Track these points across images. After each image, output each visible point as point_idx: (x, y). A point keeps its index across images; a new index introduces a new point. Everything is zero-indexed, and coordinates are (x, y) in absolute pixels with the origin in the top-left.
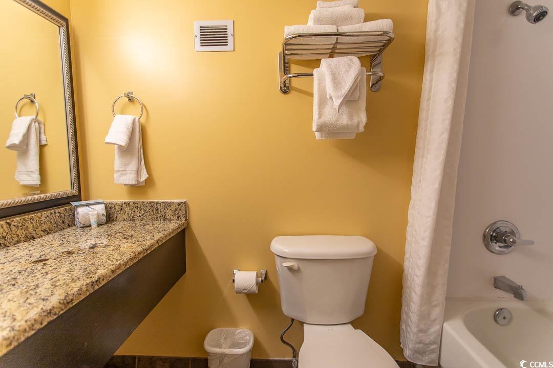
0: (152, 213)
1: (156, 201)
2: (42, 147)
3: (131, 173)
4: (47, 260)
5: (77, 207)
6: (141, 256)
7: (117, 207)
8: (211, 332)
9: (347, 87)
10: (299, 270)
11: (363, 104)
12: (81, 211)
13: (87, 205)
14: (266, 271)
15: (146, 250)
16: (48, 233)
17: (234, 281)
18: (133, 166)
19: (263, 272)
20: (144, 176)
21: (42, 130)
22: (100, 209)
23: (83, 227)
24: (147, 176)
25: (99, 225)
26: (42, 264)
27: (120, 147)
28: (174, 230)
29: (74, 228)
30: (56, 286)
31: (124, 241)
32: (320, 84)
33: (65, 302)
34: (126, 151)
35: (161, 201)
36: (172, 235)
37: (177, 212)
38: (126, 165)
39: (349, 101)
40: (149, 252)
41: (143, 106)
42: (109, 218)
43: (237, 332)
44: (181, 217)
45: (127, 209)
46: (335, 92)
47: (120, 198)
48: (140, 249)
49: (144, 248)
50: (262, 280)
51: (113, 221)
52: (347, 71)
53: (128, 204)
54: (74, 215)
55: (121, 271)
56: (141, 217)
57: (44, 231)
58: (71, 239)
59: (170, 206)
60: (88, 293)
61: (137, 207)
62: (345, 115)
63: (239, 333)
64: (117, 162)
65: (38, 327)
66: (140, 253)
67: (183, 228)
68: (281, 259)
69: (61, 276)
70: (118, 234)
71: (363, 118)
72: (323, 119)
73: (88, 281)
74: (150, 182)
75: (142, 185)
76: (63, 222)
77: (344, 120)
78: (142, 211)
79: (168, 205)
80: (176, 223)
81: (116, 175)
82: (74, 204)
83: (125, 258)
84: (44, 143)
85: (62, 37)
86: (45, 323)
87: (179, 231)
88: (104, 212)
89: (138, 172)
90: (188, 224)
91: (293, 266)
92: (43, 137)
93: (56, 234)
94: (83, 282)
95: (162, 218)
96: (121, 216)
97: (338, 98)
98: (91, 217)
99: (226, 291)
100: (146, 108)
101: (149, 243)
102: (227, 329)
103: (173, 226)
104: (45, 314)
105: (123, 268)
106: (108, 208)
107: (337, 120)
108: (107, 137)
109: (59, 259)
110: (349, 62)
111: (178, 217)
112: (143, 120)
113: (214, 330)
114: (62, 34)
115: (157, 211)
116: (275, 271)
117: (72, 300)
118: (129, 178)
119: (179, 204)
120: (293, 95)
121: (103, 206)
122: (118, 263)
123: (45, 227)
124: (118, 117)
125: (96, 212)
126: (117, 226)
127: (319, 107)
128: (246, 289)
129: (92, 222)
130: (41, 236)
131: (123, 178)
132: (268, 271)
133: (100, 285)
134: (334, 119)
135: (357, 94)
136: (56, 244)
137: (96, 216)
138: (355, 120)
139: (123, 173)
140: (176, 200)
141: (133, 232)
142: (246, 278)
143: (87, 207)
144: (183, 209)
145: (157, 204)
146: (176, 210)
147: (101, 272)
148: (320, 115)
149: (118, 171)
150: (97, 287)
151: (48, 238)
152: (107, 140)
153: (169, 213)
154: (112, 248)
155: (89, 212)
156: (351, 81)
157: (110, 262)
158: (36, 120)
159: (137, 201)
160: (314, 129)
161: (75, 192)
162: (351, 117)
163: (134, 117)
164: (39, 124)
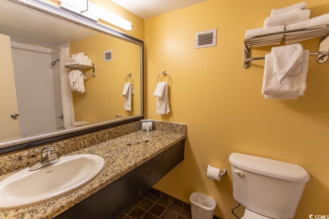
0: (170, 128)
1: (173, 123)
2: (132, 95)
3: (163, 109)
4: (131, 145)
5: (143, 122)
6: (163, 150)
7: (157, 123)
8: (194, 193)
9: (290, 67)
10: (244, 176)
11: (304, 77)
12: (144, 124)
13: (146, 122)
14: (227, 171)
15: (165, 148)
16: (133, 132)
17: (207, 171)
18: (164, 106)
19: (225, 170)
20: (168, 111)
21: (133, 88)
22: (150, 124)
23: (144, 131)
24: (170, 111)
25: (150, 131)
26: (130, 146)
27: (159, 97)
28: (179, 139)
29: (141, 131)
30: (133, 158)
31: (158, 141)
32: (268, 64)
33: (135, 165)
34: (162, 99)
35: (175, 123)
36: (177, 142)
37: (181, 130)
38: (161, 105)
39: (291, 75)
40: (166, 149)
41: (170, 77)
42: (154, 128)
43: (207, 198)
44: (183, 132)
45: (161, 125)
46: (279, 70)
47: (159, 120)
48: (162, 147)
49: (164, 147)
50: (223, 175)
51: (155, 129)
52: (290, 56)
53: (161, 123)
54: (141, 125)
55: (154, 156)
56: (166, 130)
57: (131, 131)
58: (140, 136)
59: (179, 126)
60: (142, 163)
61: (165, 125)
62: (287, 84)
63: (208, 199)
64: (158, 103)
65: (127, 172)
66: (162, 149)
67: (184, 138)
68: (234, 167)
69: (135, 153)
70: (156, 137)
71: (302, 86)
72: (269, 87)
73: (143, 158)
74: (170, 113)
75: (168, 114)
76: (138, 128)
77: (286, 87)
78: (167, 127)
79: (178, 126)
80: (180, 135)
81: (157, 110)
82: (142, 121)
83: (156, 150)
84: (133, 93)
85: (141, 50)
86: (129, 171)
87: (181, 139)
88: (152, 125)
89: (166, 109)
90: (186, 136)
91: (240, 173)
92: (133, 91)
93: (135, 132)
94: (141, 158)
95: (174, 131)
96: (158, 128)
97: (280, 74)
98: (147, 127)
99: (203, 175)
100: (171, 78)
101: (167, 144)
102: (202, 194)
103: (179, 137)
104: (129, 168)
105: (155, 155)
106: (154, 123)
107: (280, 88)
108: (155, 93)
109: (135, 145)
110: (293, 49)
111: (182, 132)
112: (169, 84)
113: (195, 193)
114: (141, 49)
115: (173, 128)
116: (231, 172)
117: (137, 164)
118: (162, 112)
119: (183, 126)
120: (252, 68)
121: (151, 123)
122: (153, 152)
123: (132, 129)
124: (160, 83)
125: (149, 125)
126: (156, 133)
127: (266, 80)
128: (213, 177)
129: (147, 129)
130: (130, 133)
131: (159, 111)
132: (228, 171)
133: (147, 161)
134: (278, 87)
135: (299, 70)
136: (135, 137)
137: (148, 127)
138: (296, 88)
139: (160, 109)
140: (182, 124)
141: (161, 137)
142: (214, 171)
143: (145, 123)
144: (184, 129)
145: (173, 124)
146: (181, 129)
147: (147, 155)
148: (267, 85)
149: (158, 108)
150: (145, 161)
151: (132, 134)
152: (154, 95)
153: (178, 130)
154: (153, 144)
155: (146, 125)
156: (292, 63)
157: (151, 151)
158: (131, 85)
159: (165, 121)
160: (262, 93)
161: (142, 115)
162: (292, 85)
163: (165, 83)
164: (132, 86)
